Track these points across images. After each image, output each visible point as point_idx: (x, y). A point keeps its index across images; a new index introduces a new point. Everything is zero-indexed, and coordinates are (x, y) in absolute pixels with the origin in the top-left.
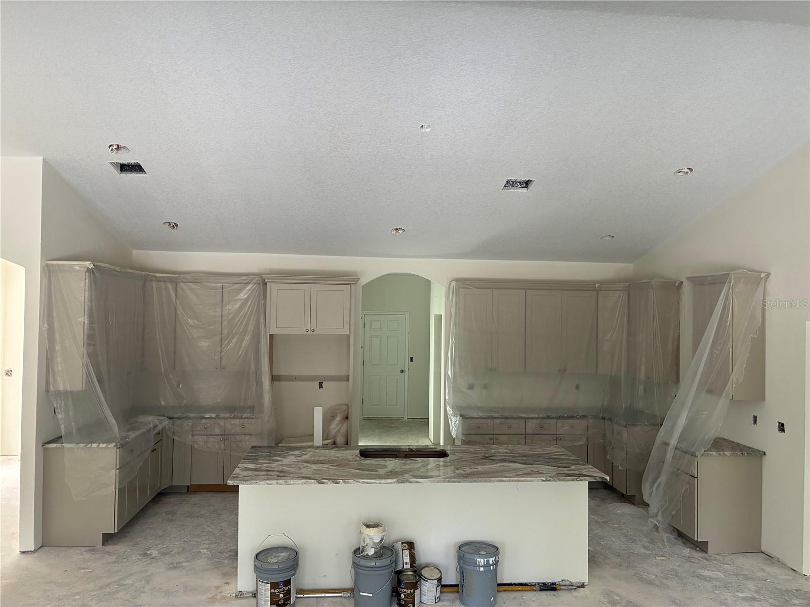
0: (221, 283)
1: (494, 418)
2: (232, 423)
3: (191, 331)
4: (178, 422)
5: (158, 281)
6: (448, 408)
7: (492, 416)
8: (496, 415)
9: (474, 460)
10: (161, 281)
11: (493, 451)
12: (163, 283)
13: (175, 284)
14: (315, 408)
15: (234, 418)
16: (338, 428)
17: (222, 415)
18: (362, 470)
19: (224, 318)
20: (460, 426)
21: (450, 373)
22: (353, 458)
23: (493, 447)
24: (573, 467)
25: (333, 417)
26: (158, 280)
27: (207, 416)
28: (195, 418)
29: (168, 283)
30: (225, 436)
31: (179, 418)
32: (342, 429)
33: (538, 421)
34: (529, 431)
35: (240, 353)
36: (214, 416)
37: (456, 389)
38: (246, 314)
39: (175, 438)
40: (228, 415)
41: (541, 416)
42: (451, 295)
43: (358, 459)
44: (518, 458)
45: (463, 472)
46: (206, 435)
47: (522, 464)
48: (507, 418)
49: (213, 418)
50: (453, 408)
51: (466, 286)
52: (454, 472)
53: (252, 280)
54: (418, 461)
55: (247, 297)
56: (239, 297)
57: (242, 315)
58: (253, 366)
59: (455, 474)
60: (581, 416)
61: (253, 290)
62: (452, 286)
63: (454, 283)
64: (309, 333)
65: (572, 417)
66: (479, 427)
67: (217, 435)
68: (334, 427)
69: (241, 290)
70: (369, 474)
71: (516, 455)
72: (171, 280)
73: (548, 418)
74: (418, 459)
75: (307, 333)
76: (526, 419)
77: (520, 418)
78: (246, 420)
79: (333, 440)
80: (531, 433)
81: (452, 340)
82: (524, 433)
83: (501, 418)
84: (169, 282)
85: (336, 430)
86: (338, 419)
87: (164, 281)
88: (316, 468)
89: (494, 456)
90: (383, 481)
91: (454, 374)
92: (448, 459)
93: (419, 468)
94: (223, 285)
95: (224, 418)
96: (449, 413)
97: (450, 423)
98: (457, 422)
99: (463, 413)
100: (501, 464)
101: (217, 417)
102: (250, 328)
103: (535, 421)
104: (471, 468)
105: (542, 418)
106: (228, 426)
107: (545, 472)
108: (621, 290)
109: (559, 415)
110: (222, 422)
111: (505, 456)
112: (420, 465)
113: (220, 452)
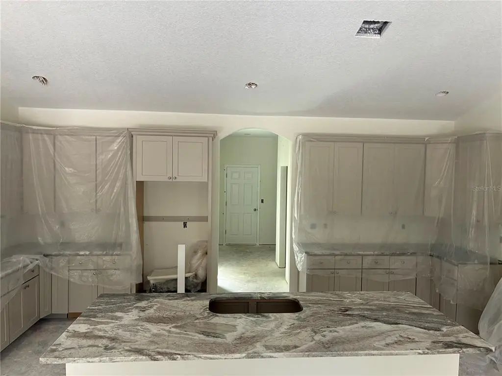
0: (94, 136)
1: (335, 255)
2: (104, 259)
3: (68, 178)
4: (55, 259)
5: (33, 133)
6: (295, 246)
7: (333, 253)
8: (337, 252)
9: (331, 316)
10: (37, 133)
11: (348, 301)
12: (40, 135)
13: (52, 137)
14: (179, 245)
15: (106, 255)
16: (199, 262)
17: (95, 253)
18: (208, 336)
19: (98, 167)
20: (306, 262)
21: (296, 216)
22: (201, 314)
23: (346, 295)
24: (444, 329)
25: (195, 252)
26: (35, 132)
27: (82, 253)
28: (70, 255)
29: (45, 135)
30: (99, 271)
31: (56, 255)
32: (203, 263)
33: (374, 257)
34: (365, 266)
35: (112, 198)
36: (88, 253)
37: (301, 230)
38: (117, 164)
39: (53, 273)
40: (101, 252)
41: (376, 253)
42: (297, 148)
43: (206, 314)
44: (377, 313)
45: (324, 340)
46: (81, 270)
47: (385, 322)
48: (346, 255)
49: (86, 255)
50: (299, 244)
51: (312, 139)
52: (313, 339)
53: (122, 133)
54: (270, 317)
55: (118, 148)
56: (111, 148)
57: (114, 164)
58: (122, 209)
59: (314, 342)
60: (411, 253)
61: (123, 142)
62: (298, 140)
63: (300, 137)
64: (171, 180)
65: (403, 254)
66: (321, 263)
67: (91, 270)
68: (196, 261)
69: (113, 142)
70: (214, 343)
71: (374, 308)
72: (48, 133)
73: (382, 255)
74: (270, 315)
75: (169, 180)
76: (362, 255)
77: (359, 255)
78: (116, 256)
79: (194, 273)
80: (367, 268)
81: (298, 187)
82: (361, 268)
83: (341, 255)
84: (47, 134)
85: (197, 264)
86: (199, 254)
87: (41, 134)
88: (155, 331)
89: (350, 309)
90: (230, 356)
91: (300, 217)
92: (302, 315)
93: (272, 331)
94: (96, 138)
95: (98, 255)
96: (295, 249)
97: (296, 258)
98: (303, 259)
99: (308, 250)
100: (362, 324)
101: (91, 254)
102: (121, 176)
103: (370, 258)
104: (331, 331)
105: (377, 255)
106: (100, 262)
107: (417, 339)
108: (450, 143)
109: (392, 252)
110: (95, 259)
111: (362, 309)
112: (272, 325)
113: (93, 285)
